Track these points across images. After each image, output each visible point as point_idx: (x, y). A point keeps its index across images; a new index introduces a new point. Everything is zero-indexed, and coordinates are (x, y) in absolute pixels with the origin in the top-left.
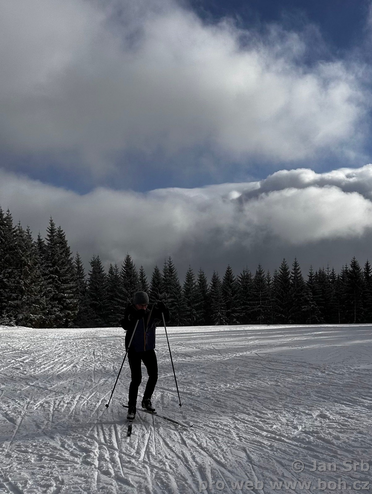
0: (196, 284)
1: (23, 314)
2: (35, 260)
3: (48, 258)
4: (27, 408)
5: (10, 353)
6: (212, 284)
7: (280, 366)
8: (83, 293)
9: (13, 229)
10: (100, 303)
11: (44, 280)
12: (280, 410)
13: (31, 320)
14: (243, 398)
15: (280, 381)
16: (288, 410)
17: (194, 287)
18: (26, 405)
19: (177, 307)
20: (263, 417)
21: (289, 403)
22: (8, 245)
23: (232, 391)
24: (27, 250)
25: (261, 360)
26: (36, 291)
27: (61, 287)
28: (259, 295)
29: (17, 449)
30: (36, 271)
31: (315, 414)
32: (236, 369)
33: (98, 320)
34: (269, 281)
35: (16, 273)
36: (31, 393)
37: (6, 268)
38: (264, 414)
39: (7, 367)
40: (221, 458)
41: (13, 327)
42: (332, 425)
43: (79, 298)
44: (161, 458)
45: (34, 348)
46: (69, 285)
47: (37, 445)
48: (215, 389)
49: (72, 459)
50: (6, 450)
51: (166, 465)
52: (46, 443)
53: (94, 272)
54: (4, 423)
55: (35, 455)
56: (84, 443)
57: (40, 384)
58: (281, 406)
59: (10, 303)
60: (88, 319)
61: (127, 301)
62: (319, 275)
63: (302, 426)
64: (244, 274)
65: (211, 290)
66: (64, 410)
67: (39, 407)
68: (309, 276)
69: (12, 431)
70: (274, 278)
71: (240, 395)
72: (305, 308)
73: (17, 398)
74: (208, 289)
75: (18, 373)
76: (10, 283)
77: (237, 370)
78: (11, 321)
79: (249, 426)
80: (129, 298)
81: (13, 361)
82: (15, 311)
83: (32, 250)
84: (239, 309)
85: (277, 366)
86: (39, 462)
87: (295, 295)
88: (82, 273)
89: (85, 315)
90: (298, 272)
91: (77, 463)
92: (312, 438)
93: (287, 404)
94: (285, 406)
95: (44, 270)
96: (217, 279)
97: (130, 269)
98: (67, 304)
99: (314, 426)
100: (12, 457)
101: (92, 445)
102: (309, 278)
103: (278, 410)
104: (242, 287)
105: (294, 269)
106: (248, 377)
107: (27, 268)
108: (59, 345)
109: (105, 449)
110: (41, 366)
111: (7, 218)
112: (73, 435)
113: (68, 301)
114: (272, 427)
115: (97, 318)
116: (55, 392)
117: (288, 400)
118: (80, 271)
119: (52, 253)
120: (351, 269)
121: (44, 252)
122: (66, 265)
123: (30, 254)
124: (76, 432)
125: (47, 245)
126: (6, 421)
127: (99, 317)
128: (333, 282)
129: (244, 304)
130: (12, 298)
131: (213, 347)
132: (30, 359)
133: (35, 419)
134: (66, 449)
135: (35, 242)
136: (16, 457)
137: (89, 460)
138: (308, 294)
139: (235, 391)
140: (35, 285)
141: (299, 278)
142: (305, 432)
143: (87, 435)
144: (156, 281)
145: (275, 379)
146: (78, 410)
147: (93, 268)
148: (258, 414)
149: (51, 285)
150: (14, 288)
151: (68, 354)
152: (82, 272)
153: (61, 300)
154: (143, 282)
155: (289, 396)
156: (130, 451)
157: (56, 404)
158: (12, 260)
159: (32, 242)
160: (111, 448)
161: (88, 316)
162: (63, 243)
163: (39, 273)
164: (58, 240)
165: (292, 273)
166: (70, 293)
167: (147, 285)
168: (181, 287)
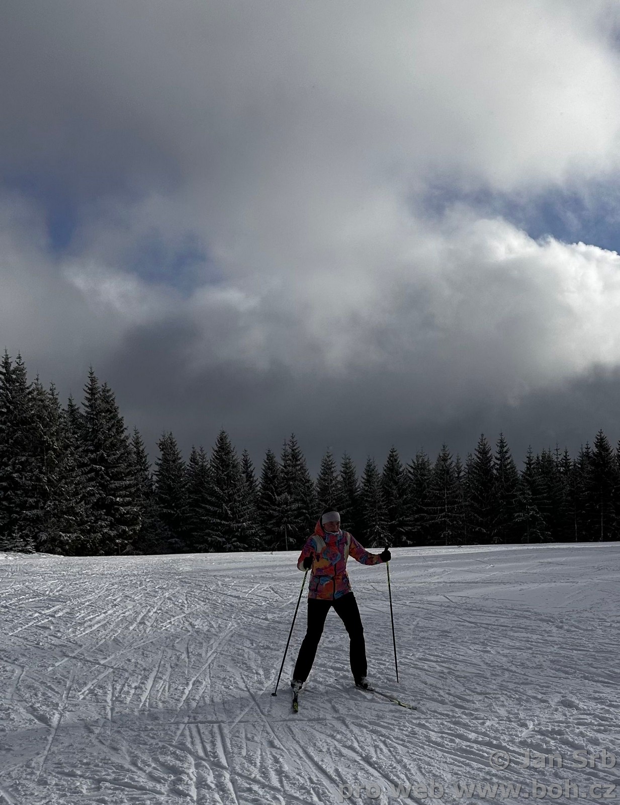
0: (338, 479)
1: (47, 532)
2: (65, 441)
3: (87, 437)
4: (67, 697)
5: (31, 600)
6: (366, 478)
7: (488, 618)
8: (147, 495)
9: (28, 388)
10: (177, 512)
11: (82, 475)
12: (494, 694)
13: (62, 544)
14: (430, 673)
15: (489, 644)
16: (508, 694)
17: (336, 484)
18: (65, 692)
19: (307, 517)
20: (467, 707)
21: (508, 682)
22: (19, 415)
23: (410, 663)
24: (51, 424)
25: (456, 607)
26: (68, 493)
27: (111, 486)
28: (444, 495)
29: (57, 770)
30: (68, 459)
31: (554, 700)
32: (414, 623)
33: (173, 540)
34: (459, 473)
35: (33, 464)
36: (72, 671)
37: (17, 454)
38: (468, 701)
39: (27, 626)
40: (403, 780)
41: (30, 555)
42: (584, 719)
43: (142, 505)
44: (302, 781)
45: (70, 592)
46: (124, 482)
47: (90, 762)
48: (381, 660)
49: (151, 785)
50: (38, 773)
51: (312, 794)
52: (105, 759)
53: (165, 460)
54: (30, 724)
55: (88, 780)
56: (169, 758)
57: (86, 655)
58: (495, 687)
59: (24, 515)
60: (157, 540)
61: (222, 509)
62: (542, 461)
63: (533, 721)
64: (418, 461)
65: (363, 489)
66: (131, 700)
67: (87, 695)
68: (525, 463)
69: (46, 739)
70: (466, 467)
71: (425, 670)
72: (519, 517)
73: (48, 679)
74: (359, 487)
75: (46, 635)
76: (24, 479)
77: (417, 626)
78: (28, 544)
79: (446, 723)
80: (225, 502)
81: (37, 615)
82: (33, 528)
83: (60, 424)
84: (410, 521)
85: (482, 618)
86: (96, 793)
87: (502, 493)
88: (144, 463)
89: (151, 533)
90: (507, 456)
91: (161, 794)
92: (552, 742)
93: (504, 683)
94: (502, 687)
95: (80, 457)
96: (373, 470)
97: (227, 454)
98: (120, 514)
99: (554, 722)
100: (49, 785)
101: (183, 761)
102: (525, 465)
103: (490, 694)
104: (414, 484)
105: (500, 452)
106: (436, 638)
107: (52, 454)
108: (113, 585)
109: (206, 768)
110: (85, 622)
111: (16, 369)
112: (149, 743)
113: (123, 509)
114: (483, 723)
115: (172, 537)
116: (112, 667)
117: (506, 676)
118: (141, 458)
119: (93, 428)
120: (596, 450)
121: (79, 427)
122: (118, 449)
123: (56, 431)
124: (155, 739)
125: (85, 414)
126: (33, 720)
127: (176, 536)
128: (565, 473)
129: (420, 511)
130: (28, 505)
131: (372, 586)
132: (64, 611)
133: (83, 716)
134: (140, 769)
135: (64, 410)
136: (56, 785)
137: (181, 788)
138: (523, 494)
139: (416, 663)
140: (66, 483)
141: (508, 467)
142: (541, 732)
143: (174, 743)
144: (270, 475)
145: (482, 641)
146: (155, 700)
147: (162, 452)
148: (459, 702)
149: (93, 483)
150: (30, 488)
151: (128, 601)
152: (144, 460)
153: (110, 508)
154: (249, 476)
155: (507, 670)
156: (248, 771)
157: (116, 689)
158: (26, 442)
159: (60, 411)
160: (217, 765)
161: (156, 535)
162: (111, 411)
163: (71, 462)
164: (104, 405)
165: (497, 458)
166: (126, 496)
167: (256, 481)
168: (313, 483)
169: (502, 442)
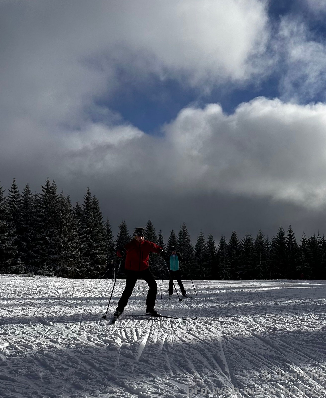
0: (206, 246)
1: (60, 266)
2: (72, 222)
3: (83, 221)
6: (220, 245)
8: (111, 251)
9: (57, 196)
11: (80, 239)
13: (67, 272)
17: (205, 248)
19: (189, 264)
22: (52, 209)
24: (67, 213)
26: (72, 247)
27: (93, 245)
30: (73, 231)
35: (57, 233)
37: (49, 228)
41: (51, 278)
43: (108, 255)
46: (99, 243)
53: (121, 234)
59: (50, 257)
62: (311, 241)
64: (247, 238)
65: (219, 251)
68: (302, 241)
70: (272, 242)
74: (216, 250)
78: (51, 272)
82: (54, 264)
83: (71, 214)
87: (290, 256)
90: (293, 237)
96: (224, 242)
97: (151, 232)
98: (97, 259)
104: (244, 249)
105: (289, 235)
107: (66, 228)
111: (52, 187)
113: (98, 257)
118: (109, 233)
119: (87, 216)
122: (98, 227)
123: (69, 217)
125: (83, 210)
130: (52, 253)
135: (74, 208)
138: (301, 256)
140: (72, 243)
141: (293, 243)
144: (172, 243)
149: (85, 243)
150: (54, 244)
153: (92, 256)
154: (161, 243)
158: (54, 222)
159: (71, 208)
162: (96, 209)
163: (75, 232)
164: (93, 206)
165: (287, 238)
166: (100, 250)
168: (193, 247)
169: (290, 230)
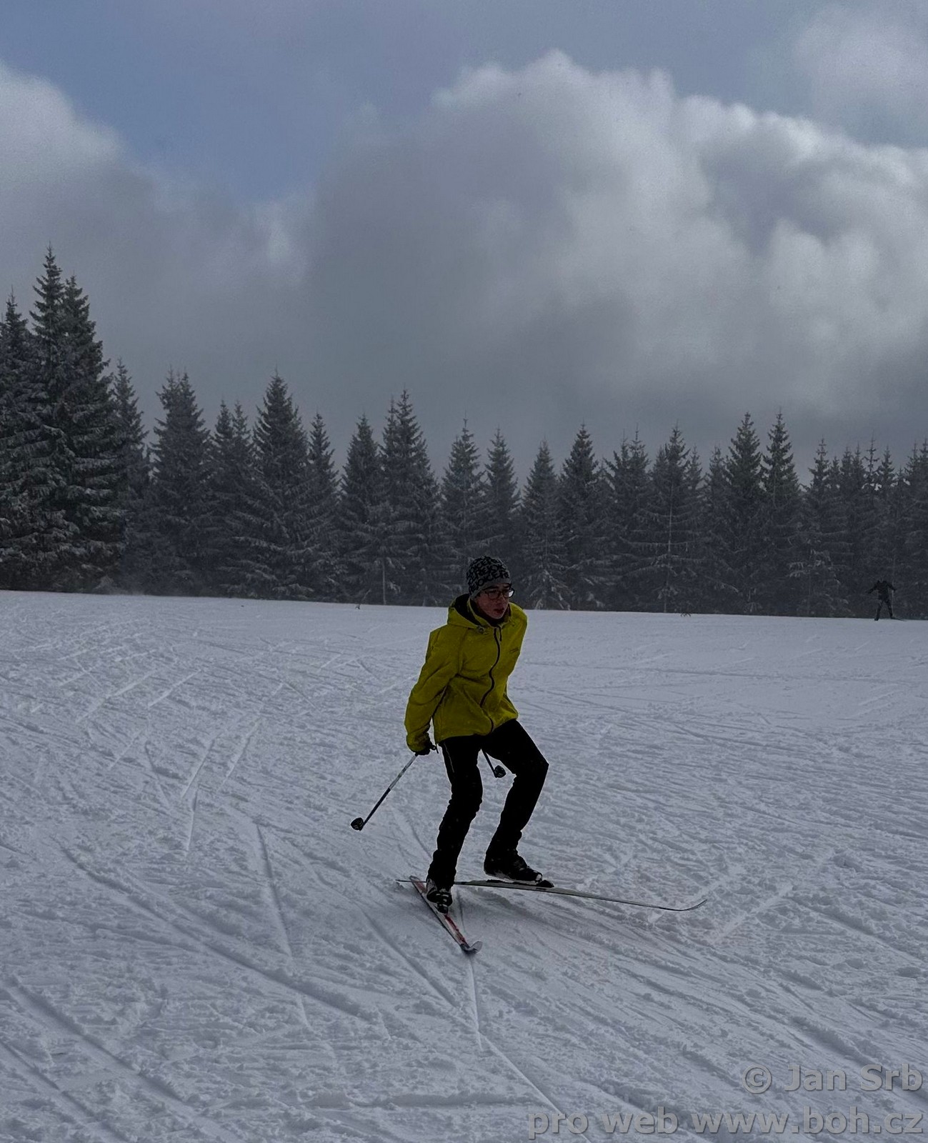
0: (482, 480)
3: (36, 375)
11: (26, 443)
17: (477, 490)
19: (424, 548)
27: (76, 467)
28: (667, 522)
33: (183, 573)
34: (695, 483)
43: (129, 505)
46: (99, 461)
60: (155, 570)
61: (272, 522)
64: (625, 457)
72: (796, 569)
74: (517, 499)
80: (276, 510)
84: (606, 565)
87: (770, 525)
88: (134, 428)
95: (23, 411)
104: (616, 498)
113: (97, 512)
115: (182, 567)
118: (130, 418)
119: (48, 359)
121: (24, 355)
122: (92, 401)
127: (188, 565)
128: (882, 494)
129: (621, 549)
138: (807, 528)
144: (363, 467)
149: (47, 460)
153: (74, 507)
154: (322, 464)
162: (81, 331)
165: (766, 460)
166: (102, 487)
167: (334, 476)
168: (437, 486)
169: (778, 430)
